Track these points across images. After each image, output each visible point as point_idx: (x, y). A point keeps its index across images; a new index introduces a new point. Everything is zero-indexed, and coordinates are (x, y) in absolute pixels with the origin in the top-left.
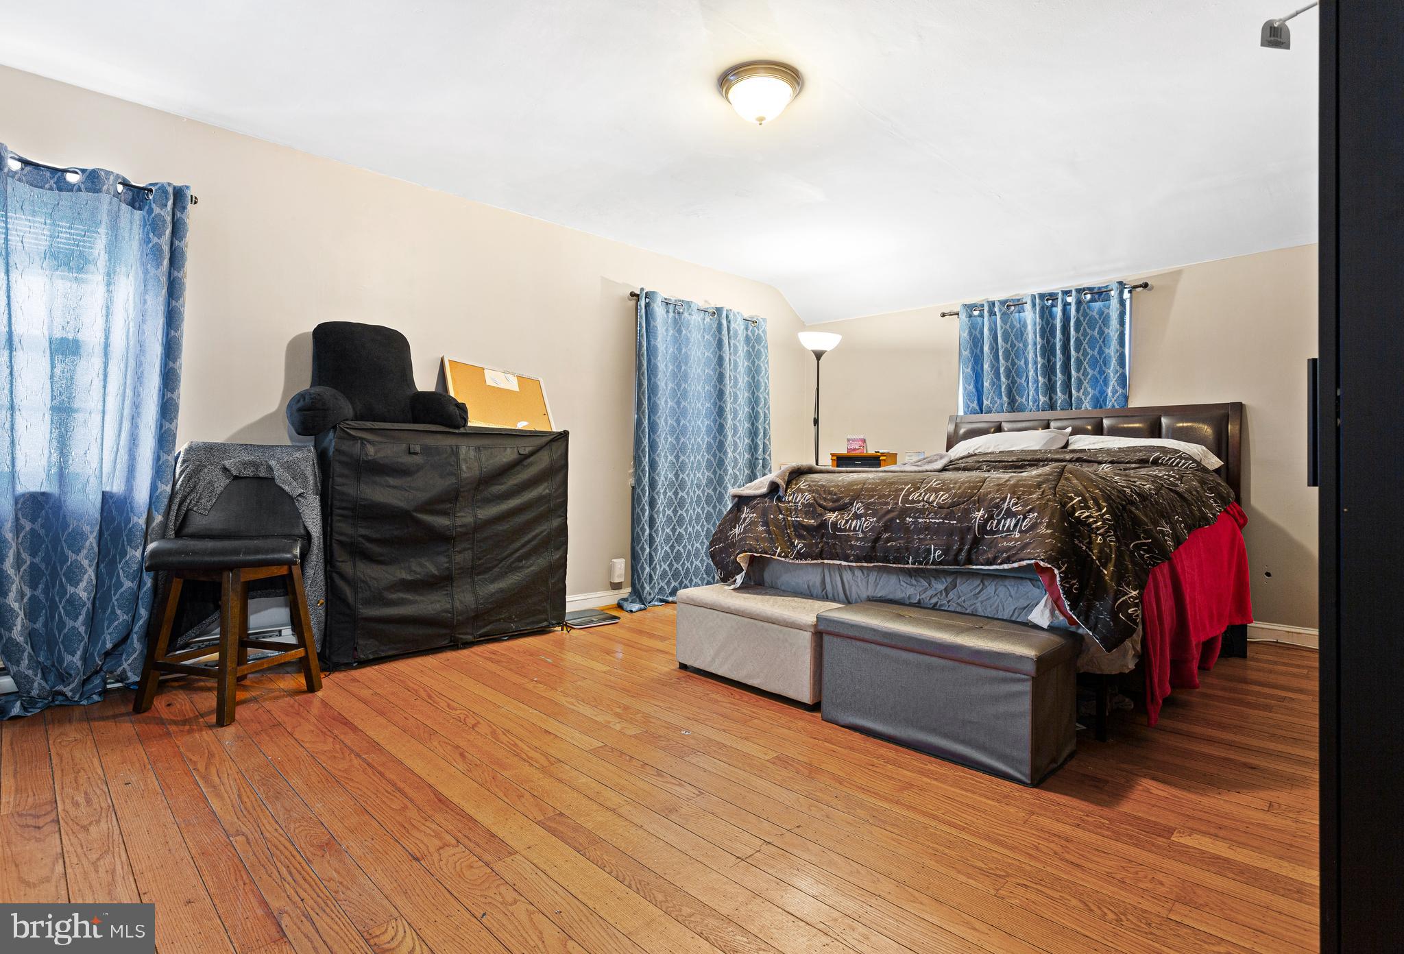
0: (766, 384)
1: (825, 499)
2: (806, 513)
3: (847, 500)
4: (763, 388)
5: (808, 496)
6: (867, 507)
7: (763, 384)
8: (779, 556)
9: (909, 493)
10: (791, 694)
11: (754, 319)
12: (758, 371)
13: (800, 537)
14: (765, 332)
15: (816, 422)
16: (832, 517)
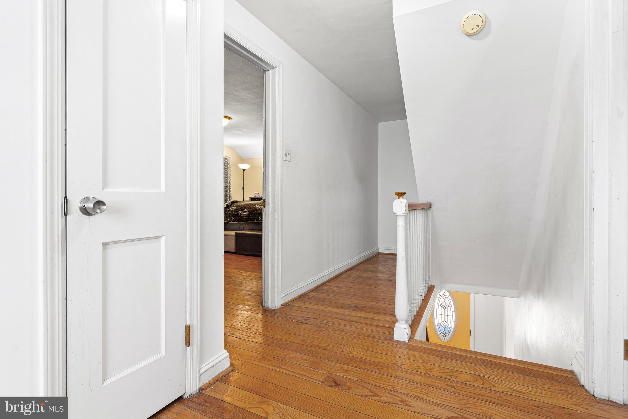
0: (230, 177)
1: (239, 208)
2: (235, 211)
3: (243, 208)
4: (229, 178)
5: (235, 207)
6: (247, 210)
7: (229, 177)
8: (229, 221)
9: (256, 206)
10: (230, 251)
11: (226, 158)
12: (227, 173)
13: (233, 217)
14: (229, 162)
15: (243, 188)
16: (240, 212)
